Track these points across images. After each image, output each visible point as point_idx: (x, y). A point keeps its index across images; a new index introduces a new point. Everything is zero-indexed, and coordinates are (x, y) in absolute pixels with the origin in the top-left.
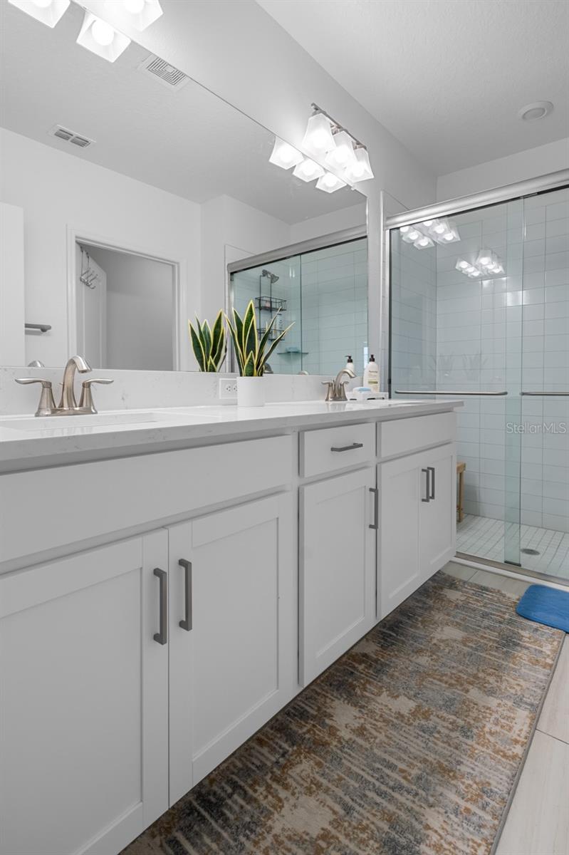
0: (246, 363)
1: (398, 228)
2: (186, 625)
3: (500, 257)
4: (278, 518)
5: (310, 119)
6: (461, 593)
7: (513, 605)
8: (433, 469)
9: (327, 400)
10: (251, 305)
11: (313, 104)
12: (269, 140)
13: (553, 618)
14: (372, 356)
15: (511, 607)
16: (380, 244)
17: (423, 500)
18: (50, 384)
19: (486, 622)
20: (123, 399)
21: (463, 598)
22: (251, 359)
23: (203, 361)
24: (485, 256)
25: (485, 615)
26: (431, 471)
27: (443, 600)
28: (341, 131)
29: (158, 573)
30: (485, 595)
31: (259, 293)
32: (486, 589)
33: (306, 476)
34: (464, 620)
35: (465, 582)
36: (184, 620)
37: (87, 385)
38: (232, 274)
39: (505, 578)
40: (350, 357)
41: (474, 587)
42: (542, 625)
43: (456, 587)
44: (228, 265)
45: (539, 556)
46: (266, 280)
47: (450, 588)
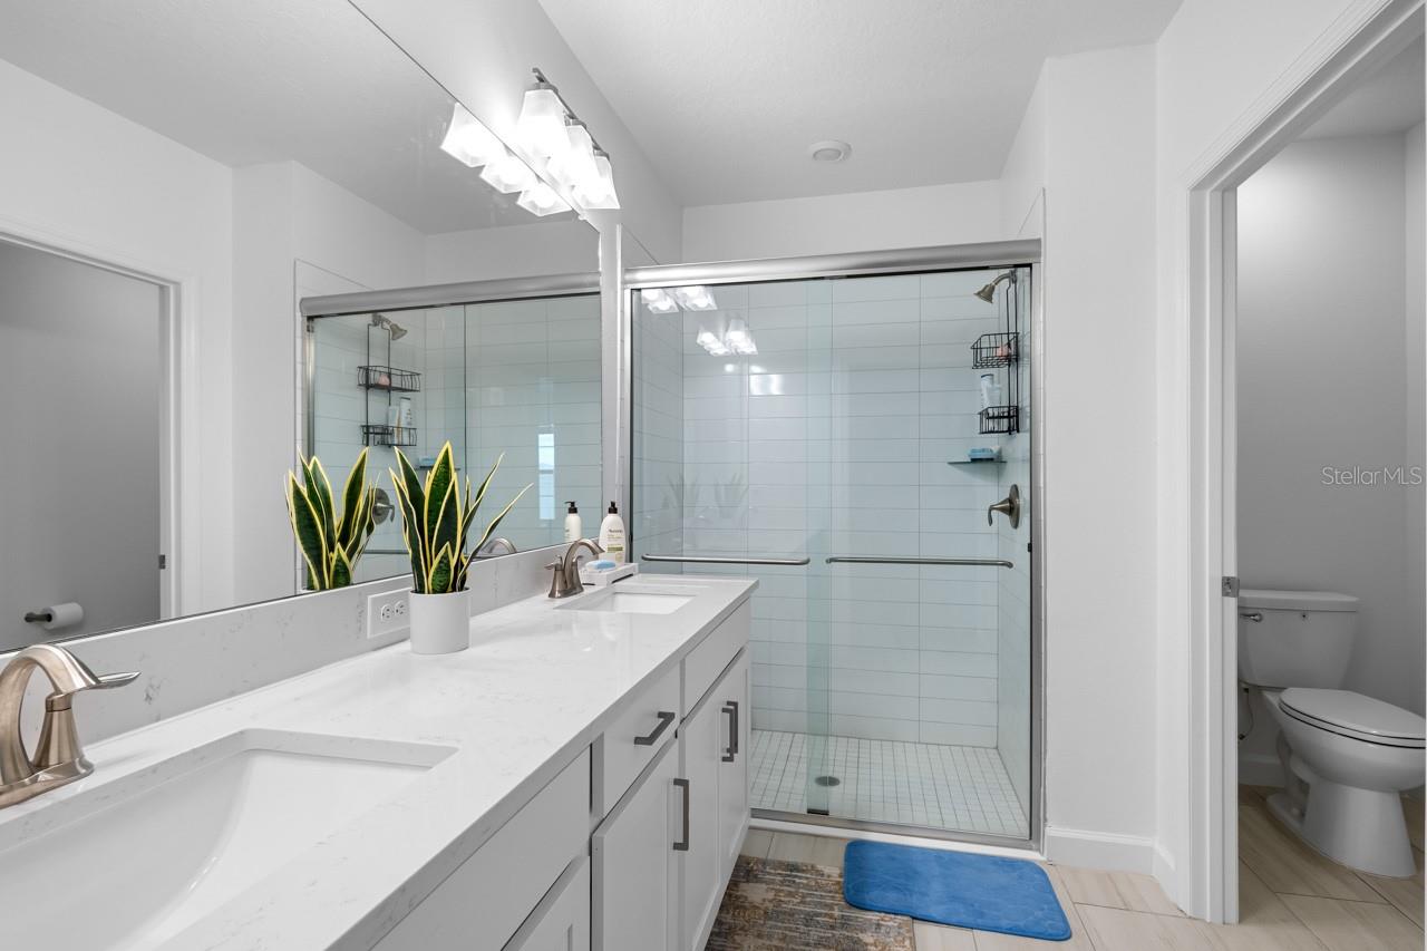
0: (436, 562)
5: (529, 93)
6: (764, 886)
7: (837, 887)
8: (736, 706)
9: (552, 595)
10: (447, 452)
11: (535, 70)
13: (892, 898)
14: (613, 504)
15: (836, 893)
16: (615, 312)
17: (724, 759)
19: (815, 934)
21: (771, 895)
22: (445, 557)
25: (809, 920)
27: (745, 909)
28: (575, 123)
30: (797, 880)
31: (365, 357)
32: (793, 868)
34: (784, 939)
35: (764, 863)
38: (310, 318)
39: (813, 838)
40: (573, 504)
41: (780, 868)
42: (883, 914)
43: (756, 876)
44: (303, 300)
45: (841, 785)
46: (378, 334)
47: (748, 882)
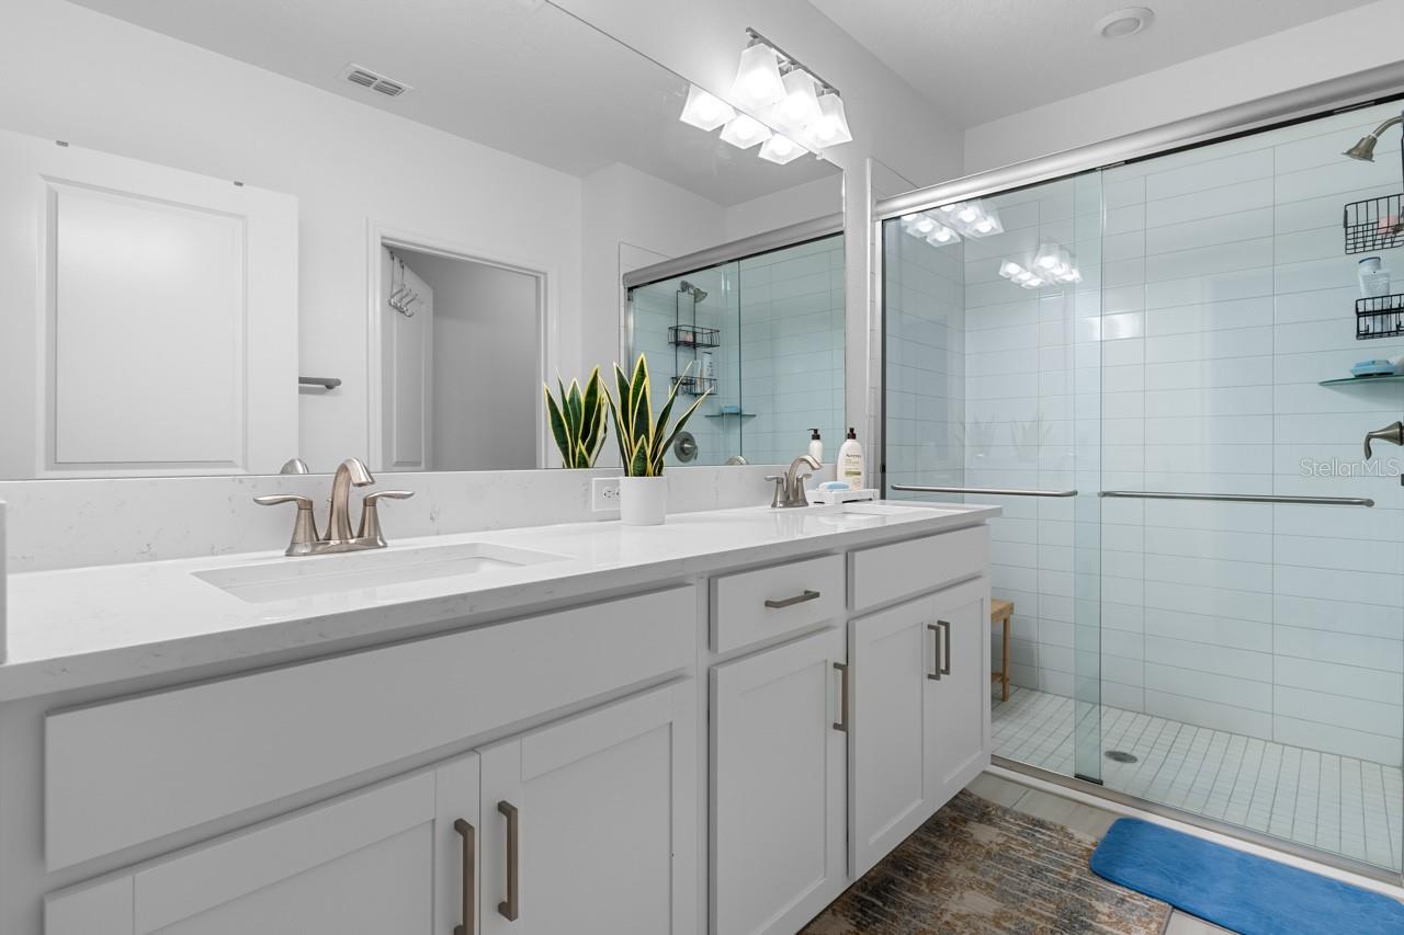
0: (635, 454)
1: (899, 218)
2: (507, 909)
3: (1072, 255)
4: (671, 724)
5: (745, 51)
6: (997, 831)
7: (1085, 853)
8: (947, 625)
9: (774, 505)
10: (642, 361)
11: (749, 29)
12: (679, 89)
13: (1152, 880)
14: (852, 430)
15: (1082, 857)
16: (864, 245)
17: (930, 677)
18: (311, 503)
19: (1037, 885)
20: (432, 518)
21: (1001, 840)
22: (642, 447)
23: (567, 448)
24: (1048, 254)
25: (1036, 872)
26: (943, 628)
27: (967, 843)
28: (795, 69)
29: (461, 827)
30: (1038, 835)
31: (674, 319)
32: (1040, 824)
33: (720, 651)
34: (999, 879)
35: (1005, 811)
36: (506, 900)
37: (370, 503)
38: (630, 289)
39: (1076, 804)
40: (816, 431)
41: (1021, 819)
42: (1133, 892)
43: (990, 820)
44: (625, 275)
45: (1138, 764)
46: (686, 298)
47: (980, 822)
